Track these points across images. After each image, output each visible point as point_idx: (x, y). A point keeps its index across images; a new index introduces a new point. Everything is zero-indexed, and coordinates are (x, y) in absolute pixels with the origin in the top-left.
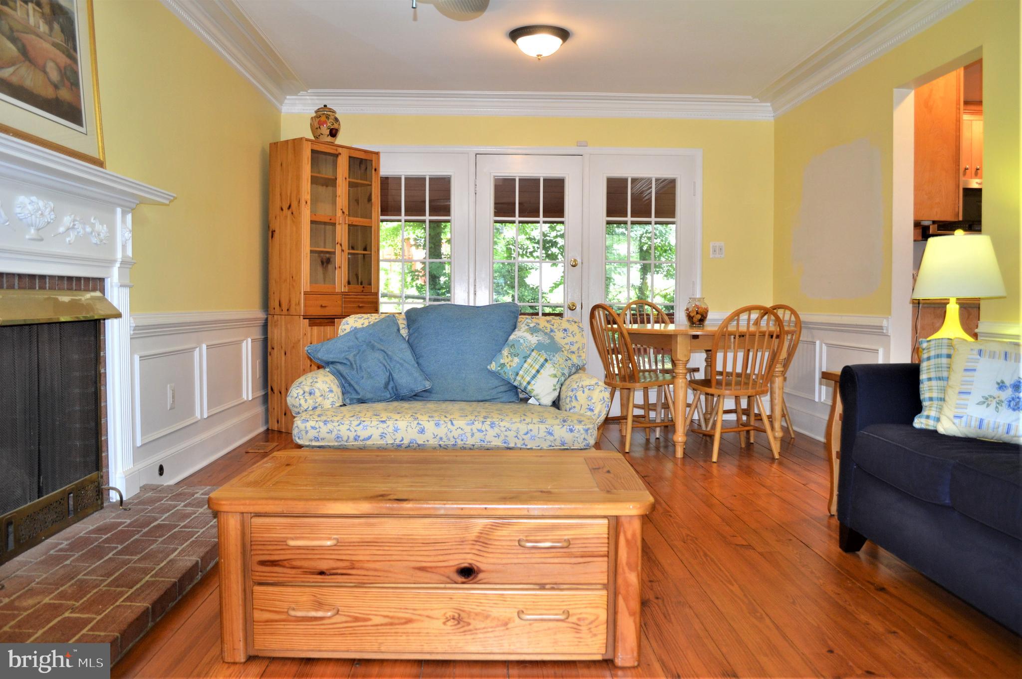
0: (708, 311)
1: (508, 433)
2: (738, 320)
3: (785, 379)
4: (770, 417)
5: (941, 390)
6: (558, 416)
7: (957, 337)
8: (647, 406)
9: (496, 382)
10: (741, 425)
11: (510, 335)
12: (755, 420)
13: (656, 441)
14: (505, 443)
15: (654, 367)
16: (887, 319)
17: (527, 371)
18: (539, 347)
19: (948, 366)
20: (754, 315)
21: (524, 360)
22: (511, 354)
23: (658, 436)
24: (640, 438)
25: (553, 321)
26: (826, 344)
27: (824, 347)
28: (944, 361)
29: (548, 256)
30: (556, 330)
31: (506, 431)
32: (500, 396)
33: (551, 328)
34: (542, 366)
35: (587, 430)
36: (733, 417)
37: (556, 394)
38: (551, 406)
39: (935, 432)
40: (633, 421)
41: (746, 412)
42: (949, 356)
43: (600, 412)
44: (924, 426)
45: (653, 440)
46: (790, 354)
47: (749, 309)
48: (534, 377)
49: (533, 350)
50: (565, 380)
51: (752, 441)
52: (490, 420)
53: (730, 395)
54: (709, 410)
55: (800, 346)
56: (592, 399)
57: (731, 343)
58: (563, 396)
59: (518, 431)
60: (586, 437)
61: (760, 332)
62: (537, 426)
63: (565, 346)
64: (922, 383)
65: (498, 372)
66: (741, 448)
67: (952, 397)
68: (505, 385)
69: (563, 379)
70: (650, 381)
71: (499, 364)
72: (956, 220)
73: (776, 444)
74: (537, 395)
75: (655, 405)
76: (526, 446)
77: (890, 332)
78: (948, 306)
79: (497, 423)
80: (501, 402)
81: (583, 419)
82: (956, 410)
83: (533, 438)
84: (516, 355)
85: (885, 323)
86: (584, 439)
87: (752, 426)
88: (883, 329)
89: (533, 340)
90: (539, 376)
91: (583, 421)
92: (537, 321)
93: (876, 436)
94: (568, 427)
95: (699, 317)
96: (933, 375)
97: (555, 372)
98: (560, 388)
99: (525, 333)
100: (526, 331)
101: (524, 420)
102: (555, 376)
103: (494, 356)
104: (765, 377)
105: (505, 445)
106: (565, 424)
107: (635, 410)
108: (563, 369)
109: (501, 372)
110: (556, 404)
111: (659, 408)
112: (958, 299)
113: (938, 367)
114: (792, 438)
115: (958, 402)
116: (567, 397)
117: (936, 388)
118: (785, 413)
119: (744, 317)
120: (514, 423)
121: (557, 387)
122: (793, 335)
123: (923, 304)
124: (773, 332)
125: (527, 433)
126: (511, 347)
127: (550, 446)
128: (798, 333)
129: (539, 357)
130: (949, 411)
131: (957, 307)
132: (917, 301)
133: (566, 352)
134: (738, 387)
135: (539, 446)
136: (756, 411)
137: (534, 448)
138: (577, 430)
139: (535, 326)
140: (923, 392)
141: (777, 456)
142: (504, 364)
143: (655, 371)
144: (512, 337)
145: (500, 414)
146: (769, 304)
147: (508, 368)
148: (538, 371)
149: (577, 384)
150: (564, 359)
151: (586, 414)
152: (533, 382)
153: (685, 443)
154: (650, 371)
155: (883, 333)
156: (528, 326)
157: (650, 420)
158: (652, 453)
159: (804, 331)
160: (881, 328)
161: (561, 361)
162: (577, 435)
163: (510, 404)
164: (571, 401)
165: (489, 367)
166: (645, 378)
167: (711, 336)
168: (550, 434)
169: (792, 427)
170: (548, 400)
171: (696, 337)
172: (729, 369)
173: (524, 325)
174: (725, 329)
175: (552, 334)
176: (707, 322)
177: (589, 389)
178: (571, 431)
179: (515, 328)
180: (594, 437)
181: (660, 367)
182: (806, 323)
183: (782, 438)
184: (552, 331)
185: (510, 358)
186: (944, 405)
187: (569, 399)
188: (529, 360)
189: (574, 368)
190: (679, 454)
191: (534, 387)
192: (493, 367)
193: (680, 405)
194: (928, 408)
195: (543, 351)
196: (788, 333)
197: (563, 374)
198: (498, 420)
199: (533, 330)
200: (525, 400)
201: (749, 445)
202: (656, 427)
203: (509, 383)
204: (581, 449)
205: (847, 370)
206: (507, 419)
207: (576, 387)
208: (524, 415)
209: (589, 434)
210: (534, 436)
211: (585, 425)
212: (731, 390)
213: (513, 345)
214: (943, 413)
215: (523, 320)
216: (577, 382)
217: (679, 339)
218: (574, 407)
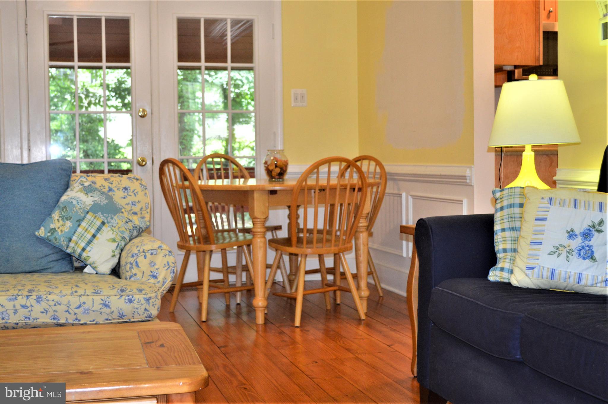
0: (287, 164)
1: (57, 308)
2: (318, 173)
3: (371, 235)
4: (355, 276)
5: (515, 240)
6: (115, 285)
7: (529, 185)
8: (226, 270)
9: (46, 250)
10: (326, 285)
11: (61, 197)
12: (341, 279)
13: (237, 308)
14: (54, 319)
15: (234, 226)
16: (470, 168)
17: (81, 236)
18: (95, 209)
19: (521, 215)
20: (335, 168)
21: (77, 224)
22: (62, 217)
23: (238, 302)
24: (219, 304)
25: (112, 179)
26: (412, 196)
27: (410, 200)
28: (517, 210)
29: (125, 105)
30: (115, 189)
31: (55, 305)
32: (51, 266)
33: (109, 187)
34: (99, 230)
35: (148, 300)
36: (317, 277)
37: (116, 260)
38: (110, 274)
39: (509, 284)
40: (210, 286)
41: (331, 271)
42: (521, 205)
43: (165, 278)
44: (498, 279)
45: (233, 306)
46: (376, 208)
47: (329, 161)
48: (89, 242)
49: (88, 213)
50: (125, 245)
51: (338, 302)
52: (37, 294)
53: (313, 254)
54: (294, 271)
55: (386, 199)
56: (155, 264)
57: (312, 197)
58: (123, 263)
59: (68, 305)
60: (148, 307)
61: (342, 186)
62: (90, 298)
63: (126, 207)
64: (496, 234)
65: (47, 239)
66: (327, 310)
67: (524, 247)
68: (57, 253)
69: (123, 243)
70: (229, 242)
71: (48, 230)
72: (537, 64)
73: (362, 305)
74: (94, 263)
75: (234, 268)
76: (79, 321)
77: (474, 182)
78: (524, 153)
79: (44, 297)
80: (52, 272)
81: (143, 287)
82: (528, 261)
83: (86, 312)
84: (69, 219)
85: (468, 173)
86: (146, 309)
87: (337, 286)
88: (466, 179)
89: (88, 200)
90: (95, 241)
91: (143, 290)
92: (93, 179)
93: (450, 292)
94: (127, 298)
95: (278, 170)
96: (506, 226)
97: (113, 236)
98: (120, 254)
99: (79, 193)
100: (80, 191)
101: (76, 292)
102: (114, 240)
103: (44, 220)
104: (348, 233)
105: (55, 321)
106: (123, 293)
107: (212, 273)
108: (122, 232)
109: (52, 238)
110: (116, 272)
111: (239, 271)
112: (533, 146)
113: (511, 217)
114: (380, 297)
115: (531, 252)
116: (127, 263)
117: (510, 239)
118: (373, 270)
119: (324, 169)
120: (65, 296)
121: (116, 253)
122: (378, 187)
123: (506, 152)
124: (355, 185)
125: (80, 307)
126: (63, 210)
127: (107, 319)
128: (384, 184)
129: (95, 220)
130: (521, 263)
131: (533, 154)
132: (500, 149)
133: (126, 214)
134: (320, 245)
135: (94, 321)
136: (342, 270)
137: (88, 322)
138: (137, 300)
139: (90, 185)
140: (497, 244)
141: (363, 317)
142: (55, 229)
143: (234, 231)
144: (64, 198)
145: (48, 287)
146: (351, 156)
147: (60, 233)
148: (94, 236)
149: (138, 249)
150: (124, 221)
151: (150, 281)
152: (88, 249)
153: (267, 307)
154: (229, 231)
155: (466, 182)
156: (83, 185)
157: (229, 285)
158: (232, 320)
159: (390, 184)
160: (464, 177)
161: (121, 223)
162: (137, 306)
163: (63, 274)
164: (131, 268)
165: (37, 233)
166: (224, 238)
167: (290, 191)
168: (107, 306)
169: (380, 285)
170: (106, 267)
171: (273, 192)
172: (310, 226)
173: (77, 184)
174: (304, 183)
175: (110, 193)
176: (286, 177)
177: (152, 254)
178: (130, 301)
179: (67, 188)
180: (156, 307)
181: (240, 226)
182: (392, 174)
183: (368, 297)
184: (110, 190)
185: (61, 222)
186: (517, 257)
187: (129, 266)
188: (84, 224)
189: (135, 231)
190: (260, 319)
191: (90, 254)
192: (42, 232)
193: (260, 267)
194: (502, 260)
195: (100, 213)
196: (372, 185)
197: (123, 238)
198: (45, 293)
199: (88, 190)
200: (80, 269)
201: (336, 306)
202: (237, 291)
203: (61, 251)
204: (143, 321)
205: (421, 223)
206: (56, 291)
207: (136, 252)
208: (77, 286)
209: (151, 304)
210: (88, 310)
211: (146, 294)
212: (312, 248)
213: (65, 207)
214: (516, 264)
215: (77, 178)
216: (138, 246)
217: (256, 195)
218: (135, 275)
